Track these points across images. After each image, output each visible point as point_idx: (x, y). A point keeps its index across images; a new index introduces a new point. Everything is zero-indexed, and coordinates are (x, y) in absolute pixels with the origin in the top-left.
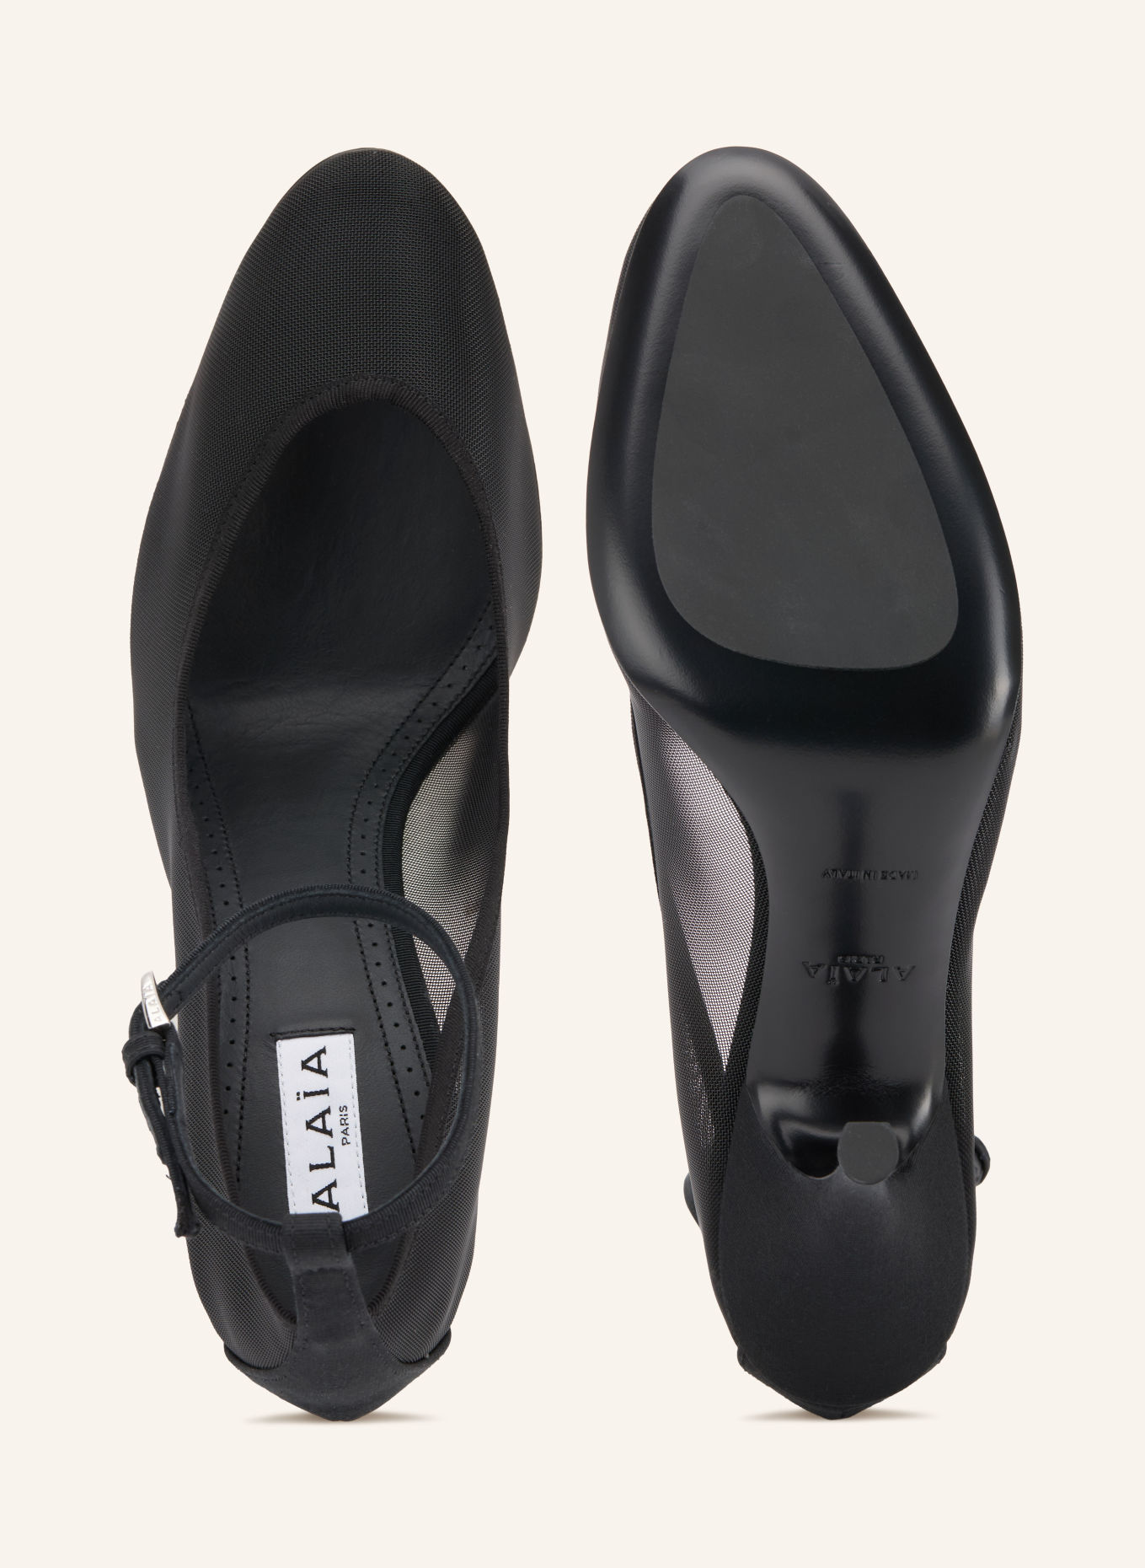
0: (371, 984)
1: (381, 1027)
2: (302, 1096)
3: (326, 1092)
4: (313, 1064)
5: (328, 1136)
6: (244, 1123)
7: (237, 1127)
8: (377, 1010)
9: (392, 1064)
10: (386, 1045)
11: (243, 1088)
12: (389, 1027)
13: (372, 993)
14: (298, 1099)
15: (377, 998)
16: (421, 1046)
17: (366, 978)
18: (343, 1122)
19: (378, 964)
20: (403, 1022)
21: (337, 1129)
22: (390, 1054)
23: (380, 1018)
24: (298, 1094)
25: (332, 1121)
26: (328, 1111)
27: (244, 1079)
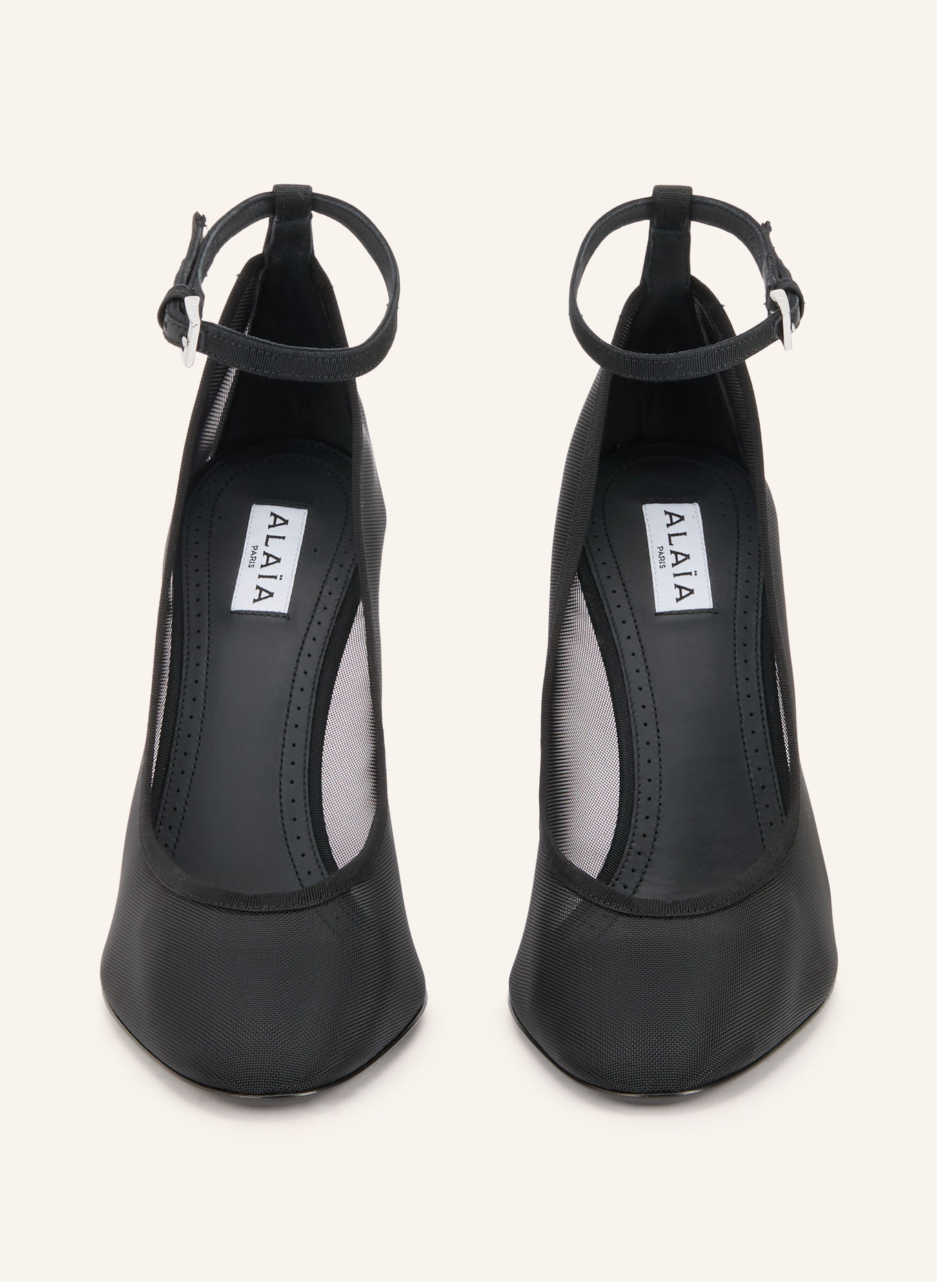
0: (643, 653)
1: (635, 621)
2: (693, 573)
3: (675, 575)
4: (684, 592)
5: (673, 550)
6: (735, 561)
7: (740, 559)
8: (638, 633)
9: (627, 596)
10: (631, 609)
11: (736, 581)
12: (630, 620)
13: (642, 647)
14: (696, 572)
15: (638, 642)
16: (606, 607)
17: (647, 659)
18: (663, 559)
19: (638, 671)
20: (618, 623)
21: (666, 553)
22: (629, 603)
23: (636, 627)
24: (696, 575)
25: (671, 559)
26: (673, 565)
27: (736, 587)
